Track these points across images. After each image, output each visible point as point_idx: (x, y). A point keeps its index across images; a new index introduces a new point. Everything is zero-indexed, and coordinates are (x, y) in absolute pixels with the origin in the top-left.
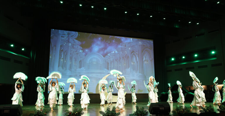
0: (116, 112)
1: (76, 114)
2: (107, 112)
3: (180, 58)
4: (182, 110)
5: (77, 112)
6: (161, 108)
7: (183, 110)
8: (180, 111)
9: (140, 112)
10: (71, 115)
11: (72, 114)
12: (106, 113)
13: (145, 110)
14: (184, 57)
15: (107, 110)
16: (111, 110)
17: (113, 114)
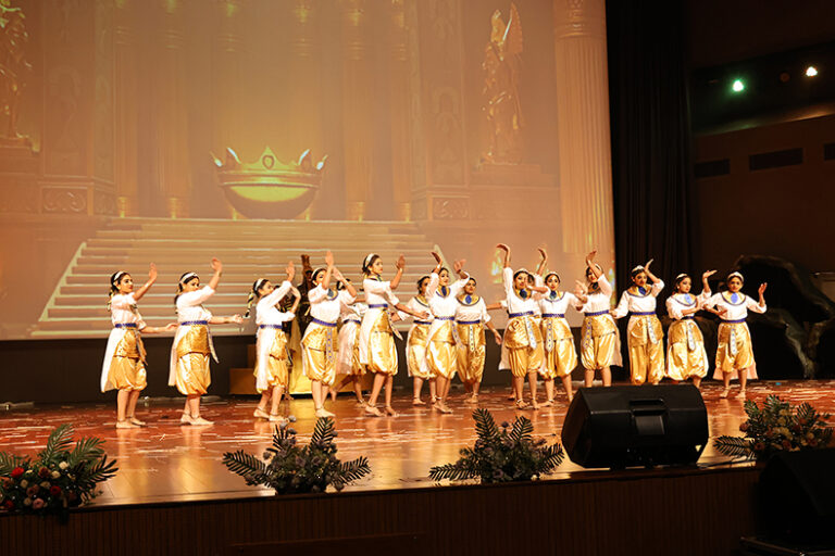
0: (337, 456)
1: (56, 474)
2: (276, 460)
3: (784, 77)
4: (786, 431)
5: (65, 459)
6: (642, 422)
7: (794, 429)
8: (769, 440)
9: (504, 450)
10: (24, 483)
11: (31, 479)
12: (267, 462)
13: (535, 435)
14: (812, 72)
15: (279, 442)
16: (304, 440)
17: (316, 469)
